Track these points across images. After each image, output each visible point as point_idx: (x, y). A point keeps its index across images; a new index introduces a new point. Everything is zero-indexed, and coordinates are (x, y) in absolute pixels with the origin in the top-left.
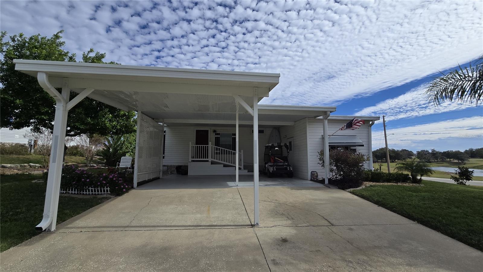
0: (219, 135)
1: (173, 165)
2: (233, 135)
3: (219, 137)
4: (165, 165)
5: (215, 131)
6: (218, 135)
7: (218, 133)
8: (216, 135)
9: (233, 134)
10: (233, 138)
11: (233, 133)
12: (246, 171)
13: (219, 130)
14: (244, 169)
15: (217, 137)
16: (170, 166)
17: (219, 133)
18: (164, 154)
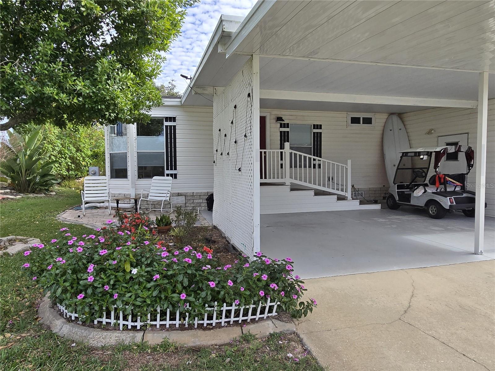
0: (288, 127)
1: (197, 193)
2: (314, 128)
3: (288, 132)
4: (180, 192)
5: (279, 119)
6: (284, 127)
7: (284, 124)
8: (281, 127)
9: (314, 125)
10: (314, 133)
11: (316, 124)
12: (357, 202)
13: (288, 116)
14: (353, 199)
15: (284, 132)
16: (192, 194)
17: (288, 124)
18: (175, 169)
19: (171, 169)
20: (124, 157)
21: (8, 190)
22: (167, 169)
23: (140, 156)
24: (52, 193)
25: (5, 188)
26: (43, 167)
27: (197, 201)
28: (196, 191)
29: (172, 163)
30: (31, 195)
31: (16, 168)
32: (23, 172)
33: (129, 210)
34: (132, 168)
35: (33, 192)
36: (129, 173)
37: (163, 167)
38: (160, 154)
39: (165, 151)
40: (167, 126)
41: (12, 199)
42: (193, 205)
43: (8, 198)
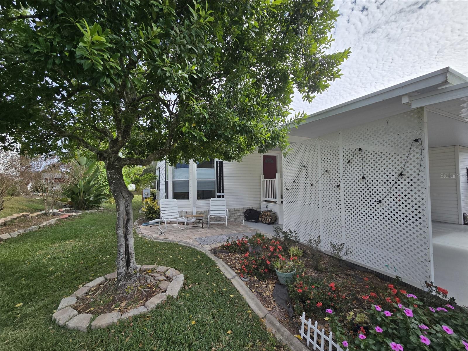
1: (237, 209)
16: (234, 210)
18: (223, 192)
19: (220, 192)
20: (186, 183)
21: (68, 208)
22: (218, 192)
23: (199, 183)
24: (100, 208)
25: (65, 207)
26: (97, 190)
27: (237, 215)
28: (237, 207)
29: (221, 188)
30: (87, 211)
31: (77, 191)
32: (81, 193)
33: (192, 224)
34: (193, 192)
35: (88, 208)
36: (190, 195)
37: (215, 191)
38: (212, 182)
39: (216, 179)
40: (217, 161)
41: (75, 216)
42: (234, 218)
43: (72, 215)
